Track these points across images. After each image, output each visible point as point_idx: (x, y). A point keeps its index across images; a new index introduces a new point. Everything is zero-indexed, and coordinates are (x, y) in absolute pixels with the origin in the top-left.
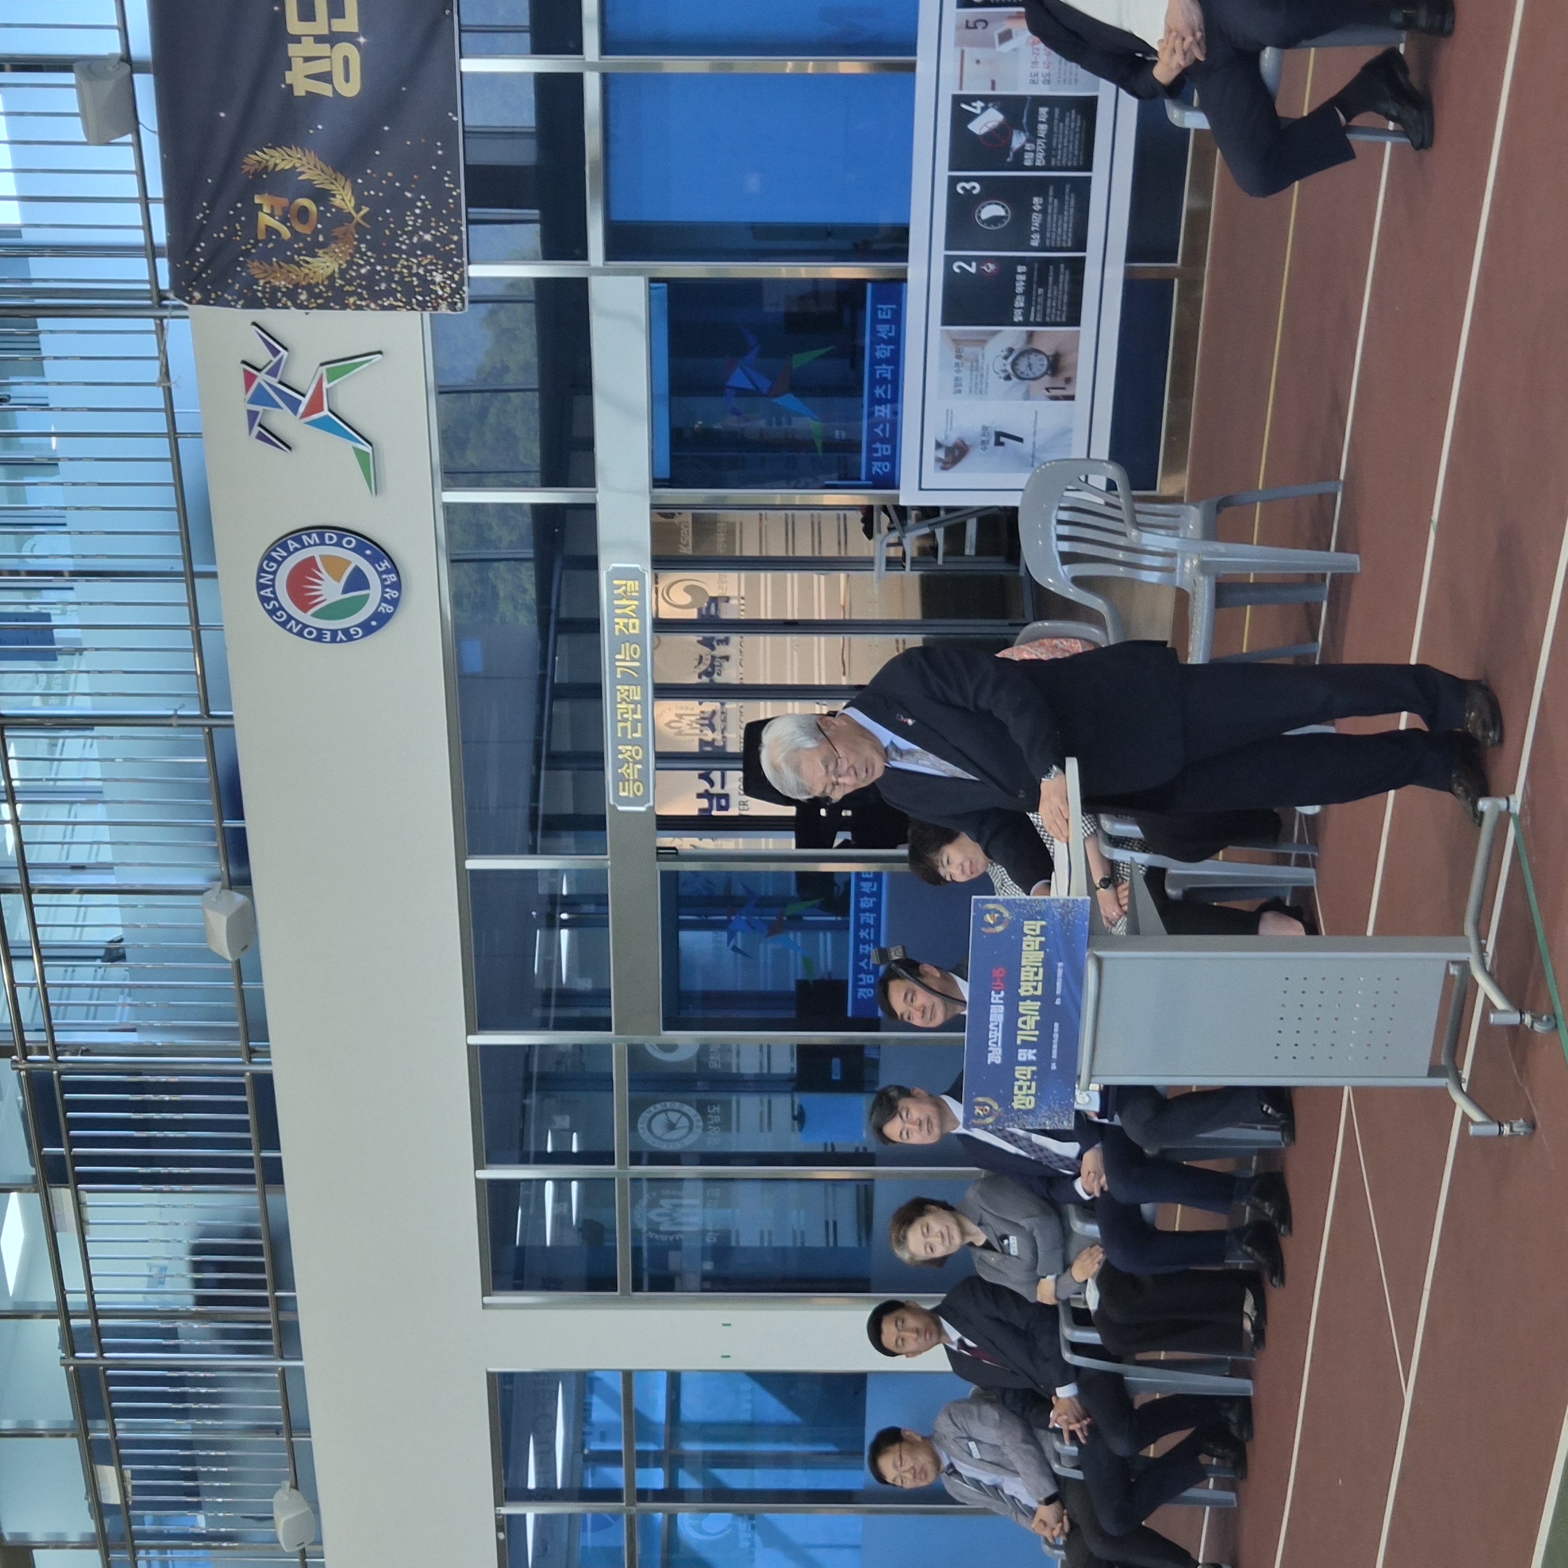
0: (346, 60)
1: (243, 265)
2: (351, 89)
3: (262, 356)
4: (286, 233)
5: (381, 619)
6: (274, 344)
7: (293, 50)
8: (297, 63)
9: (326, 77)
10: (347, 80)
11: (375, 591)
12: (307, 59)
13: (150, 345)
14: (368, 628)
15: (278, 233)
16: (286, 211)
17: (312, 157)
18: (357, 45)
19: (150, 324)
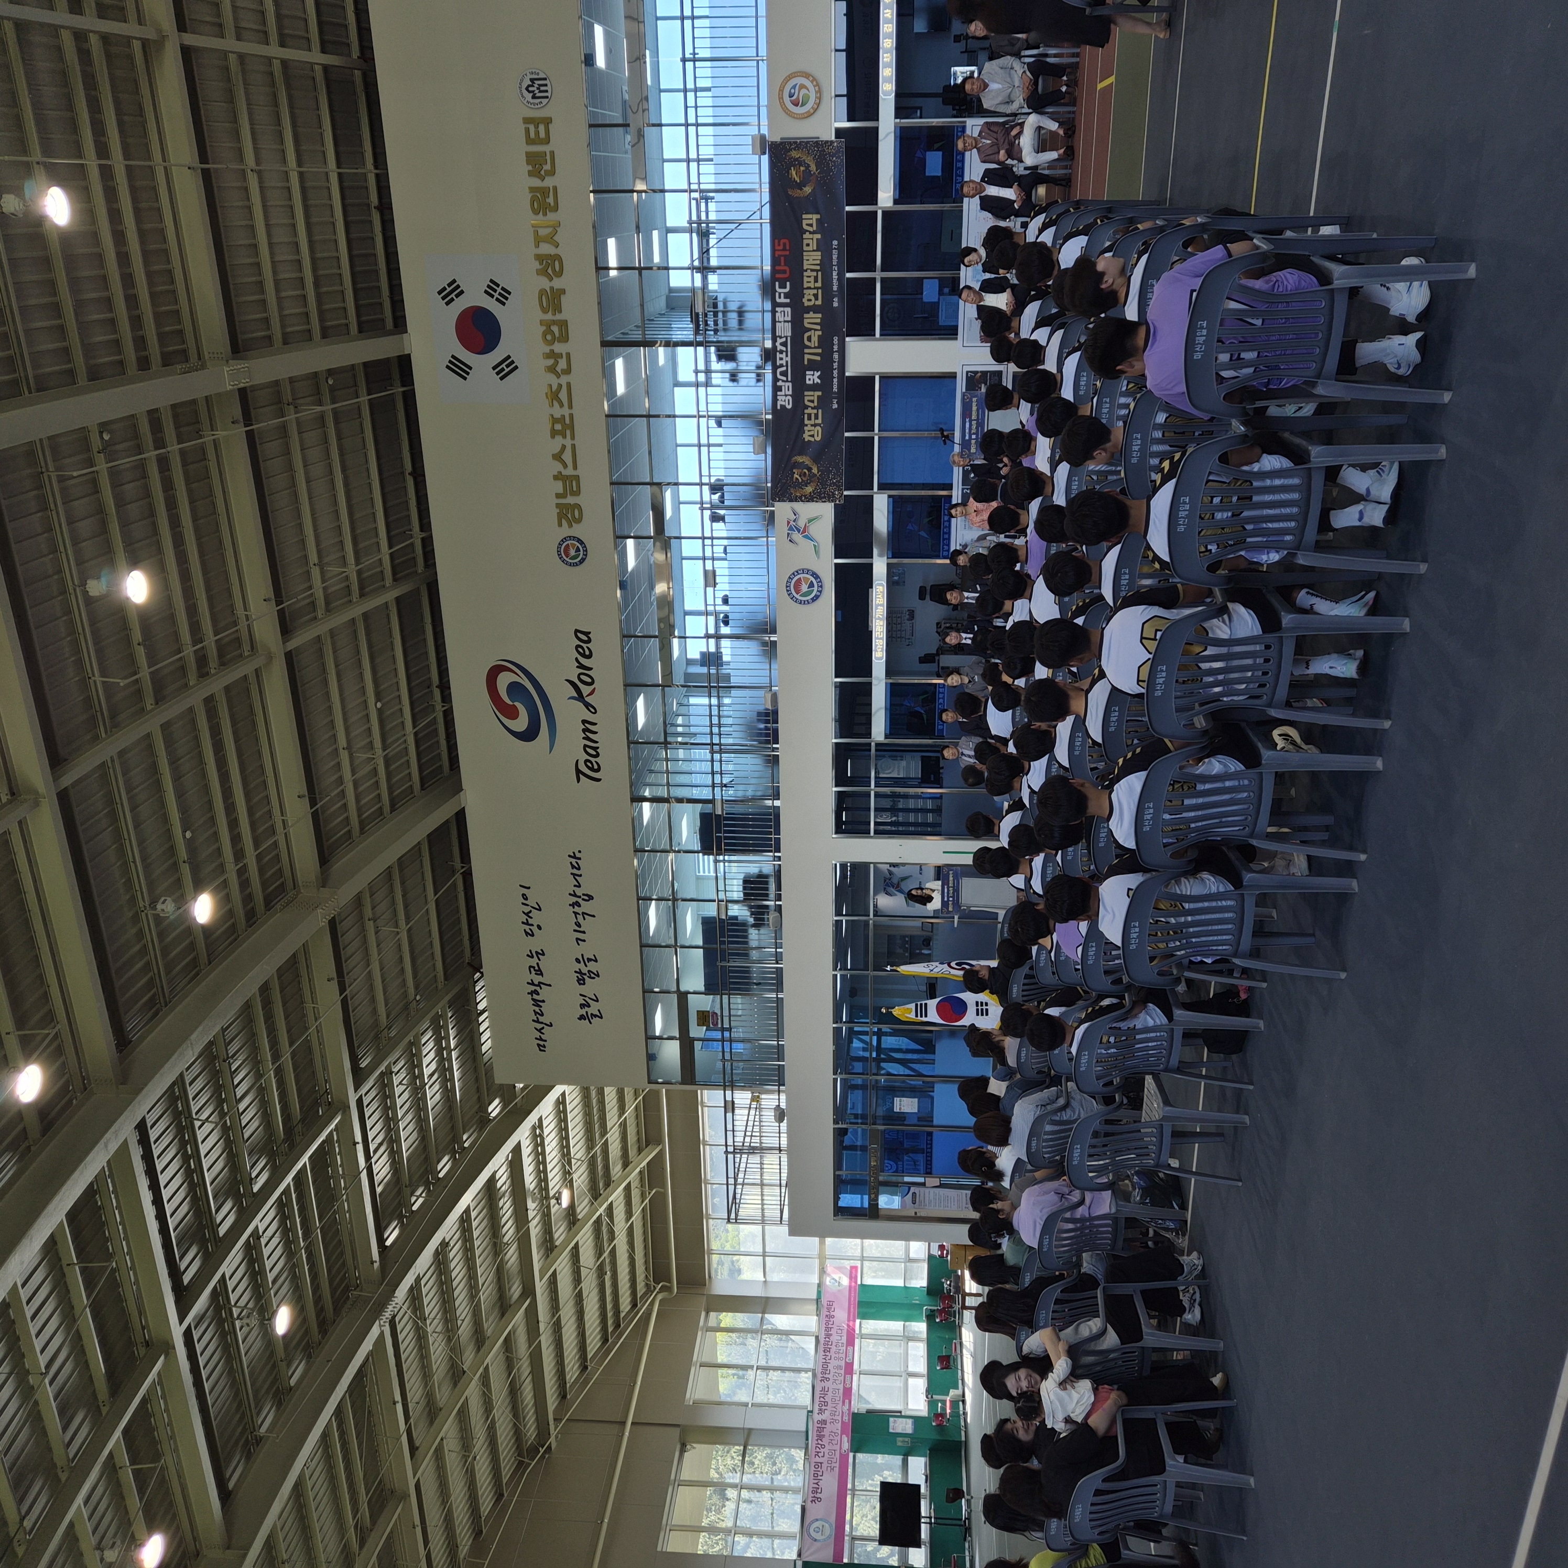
5: (817, 597)
9: (813, 436)
11: (816, 588)
14: (814, 600)
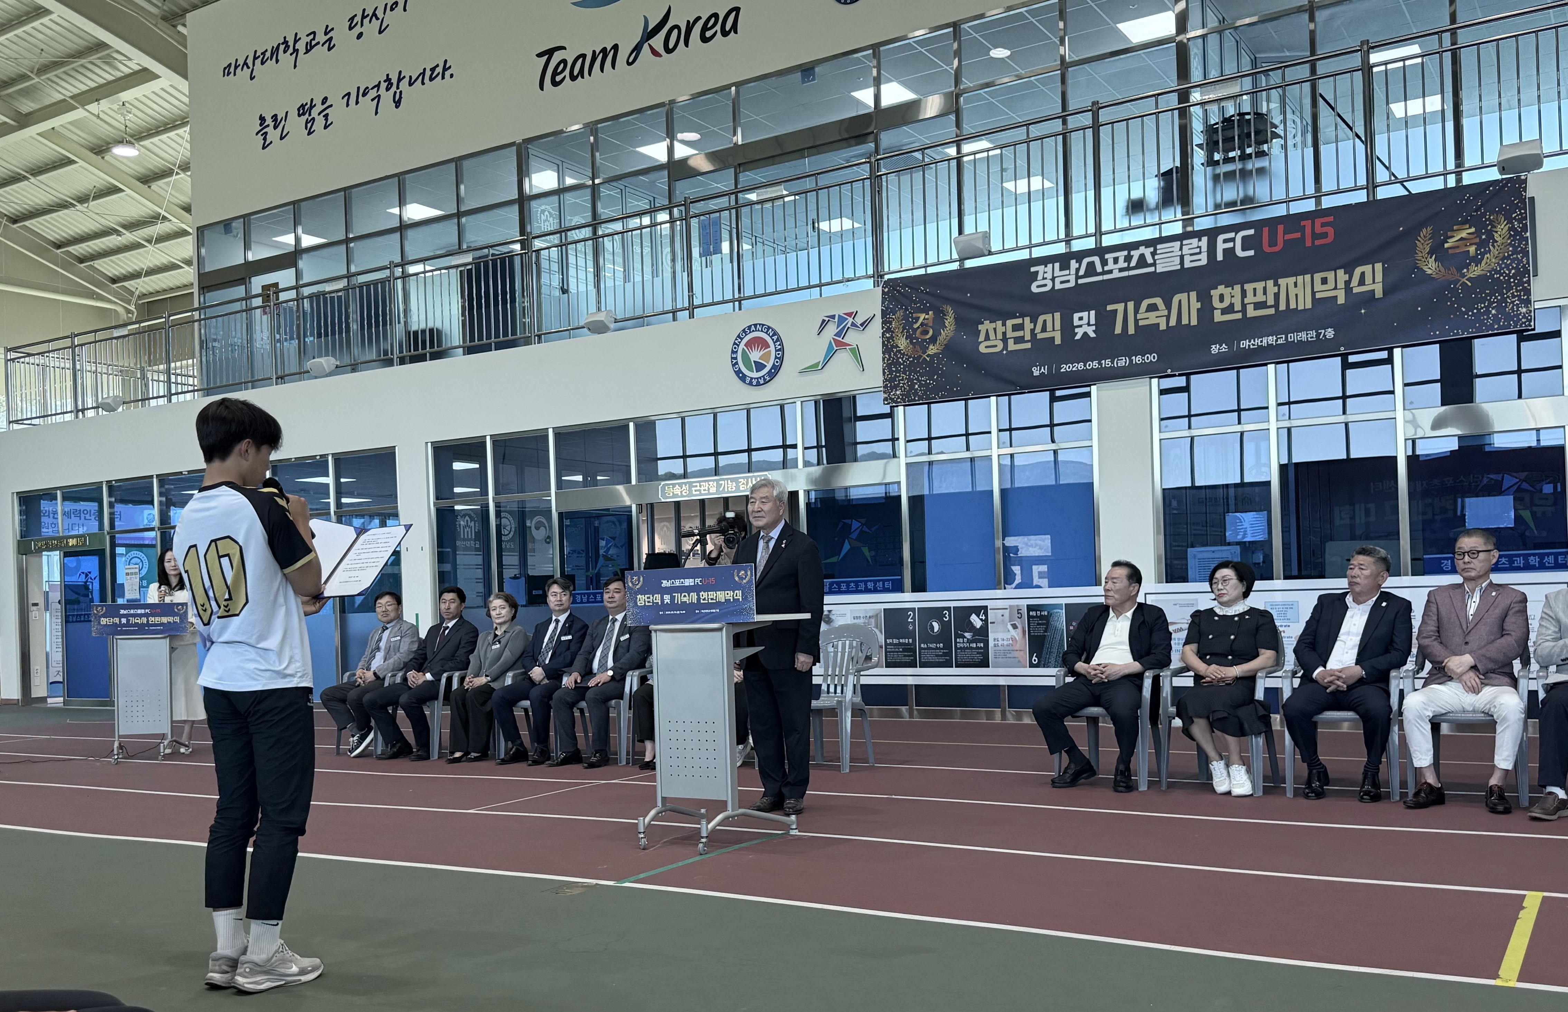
0: (996, 346)
1: (901, 308)
2: (982, 349)
3: (859, 320)
4: (915, 326)
6: (865, 324)
7: (999, 323)
8: (993, 325)
10: (986, 347)
12: (995, 329)
13: (861, 272)
15: (916, 322)
16: (926, 325)
17: (951, 334)
18: (1002, 350)
19: (870, 272)
